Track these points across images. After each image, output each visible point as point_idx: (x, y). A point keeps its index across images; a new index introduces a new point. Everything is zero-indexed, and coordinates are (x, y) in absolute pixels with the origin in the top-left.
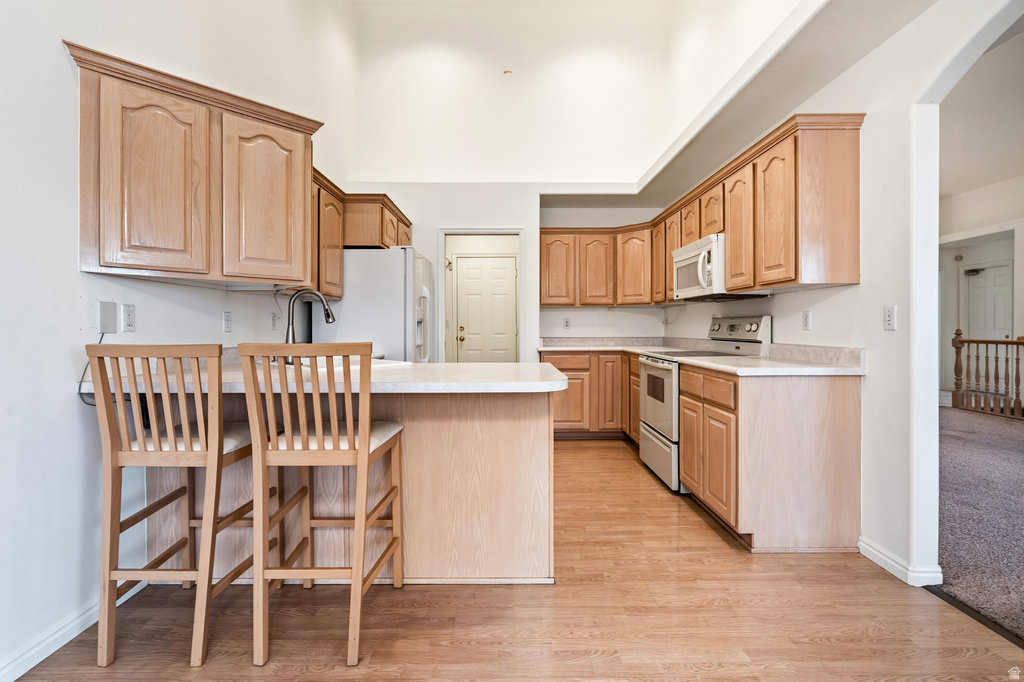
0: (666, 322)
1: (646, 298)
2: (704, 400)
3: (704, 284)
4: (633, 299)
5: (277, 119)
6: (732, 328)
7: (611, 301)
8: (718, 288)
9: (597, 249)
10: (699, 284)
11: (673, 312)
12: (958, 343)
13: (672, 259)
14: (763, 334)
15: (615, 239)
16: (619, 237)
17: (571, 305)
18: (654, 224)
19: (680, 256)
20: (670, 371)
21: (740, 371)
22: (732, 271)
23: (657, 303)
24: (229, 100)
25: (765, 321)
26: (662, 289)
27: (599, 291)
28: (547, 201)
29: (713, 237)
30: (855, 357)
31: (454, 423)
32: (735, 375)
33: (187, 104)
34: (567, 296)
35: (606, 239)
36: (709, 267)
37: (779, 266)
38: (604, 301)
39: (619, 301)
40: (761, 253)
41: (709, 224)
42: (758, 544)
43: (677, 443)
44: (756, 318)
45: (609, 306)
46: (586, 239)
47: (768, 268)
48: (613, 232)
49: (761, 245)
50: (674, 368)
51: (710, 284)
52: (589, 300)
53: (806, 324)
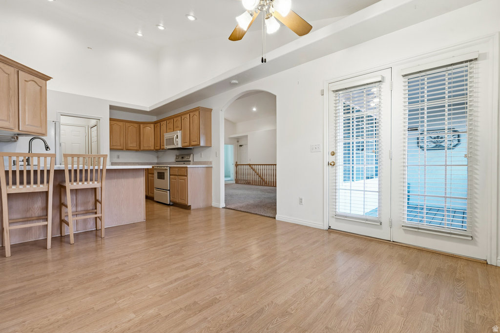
0: (158, 157)
1: (153, 148)
2: (178, 175)
3: (176, 144)
4: (147, 148)
5: (37, 75)
6: (182, 158)
7: (138, 149)
8: (180, 146)
9: (132, 129)
10: (174, 144)
11: (160, 154)
12: (237, 165)
13: (164, 136)
14: (191, 159)
15: (140, 126)
16: (141, 125)
17: (122, 150)
18: (155, 123)
19: (167, 136)
20: (167, 169)
21: (188, 166)
22: (183, 141)
23: (156, 150)
24: (21, 66)
25: (192, 155)
26: (159, 145)
27: (133, 145)
28: (112, 108)
29: (179, 131)
30: (211, 163)
31: (115, 180)
32: (187, 167)
33: (7, 67)
34: (120, 146)
35: (136, 125)
36: (177, 140)
37: (195, 141)
38: (135, 148)
39: (142, 149)
40: (192, 138)
41: (176, 127)
42: (192, 208)
43: (169, 190)
44: (189, 155)
45: (137, 151)
46: (128, 125)
47: (193, 142)
48: (139, 123)
49: (191, 135)
50: (168, 168)
51: (177, 144)
52: (129, 148)
53: (201, 156)
